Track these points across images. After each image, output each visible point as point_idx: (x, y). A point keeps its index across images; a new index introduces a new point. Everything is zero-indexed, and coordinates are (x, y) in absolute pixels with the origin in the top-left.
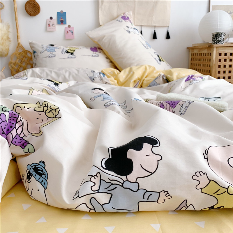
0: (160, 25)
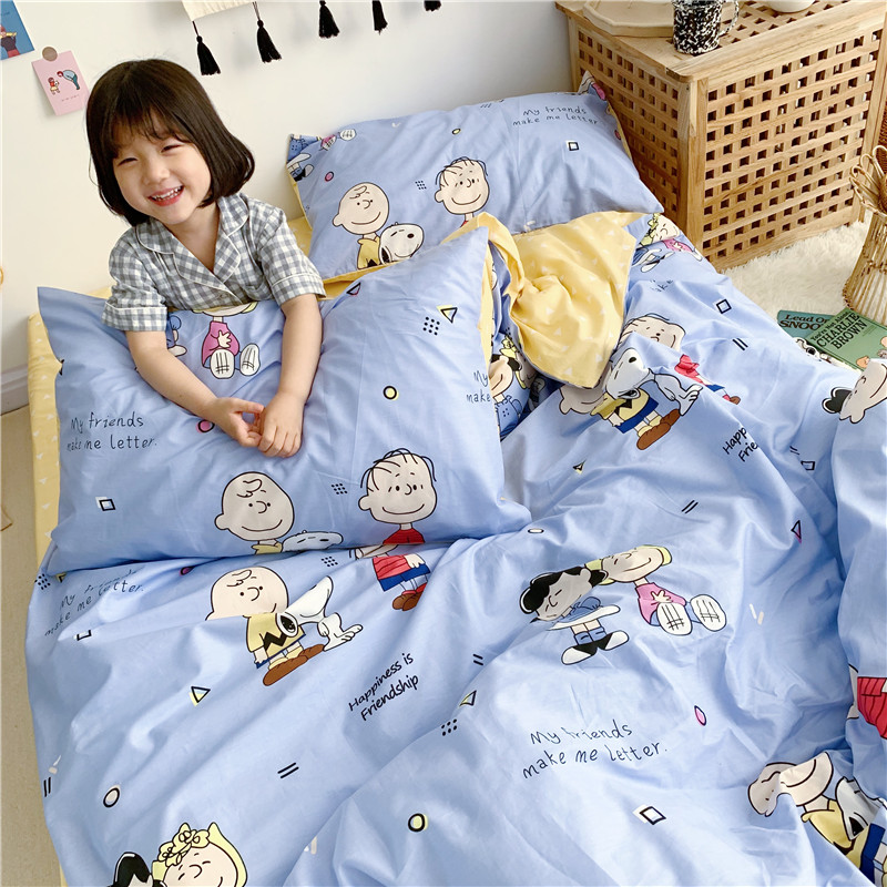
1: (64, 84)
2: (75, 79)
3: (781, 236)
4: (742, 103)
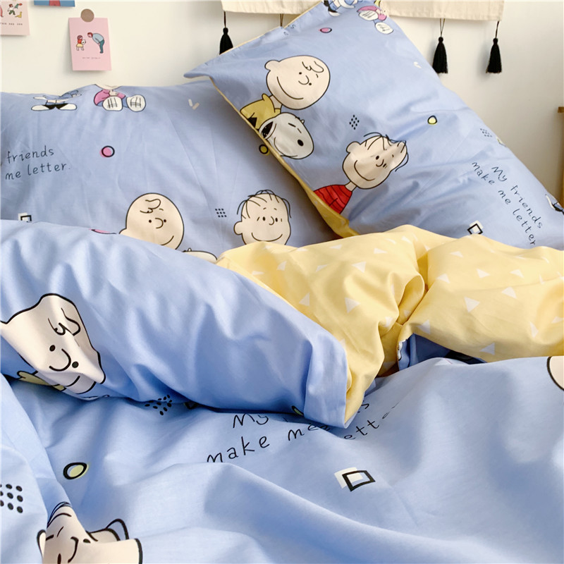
0: (463, 18)
1: (91, 45)
2: (101, 43)
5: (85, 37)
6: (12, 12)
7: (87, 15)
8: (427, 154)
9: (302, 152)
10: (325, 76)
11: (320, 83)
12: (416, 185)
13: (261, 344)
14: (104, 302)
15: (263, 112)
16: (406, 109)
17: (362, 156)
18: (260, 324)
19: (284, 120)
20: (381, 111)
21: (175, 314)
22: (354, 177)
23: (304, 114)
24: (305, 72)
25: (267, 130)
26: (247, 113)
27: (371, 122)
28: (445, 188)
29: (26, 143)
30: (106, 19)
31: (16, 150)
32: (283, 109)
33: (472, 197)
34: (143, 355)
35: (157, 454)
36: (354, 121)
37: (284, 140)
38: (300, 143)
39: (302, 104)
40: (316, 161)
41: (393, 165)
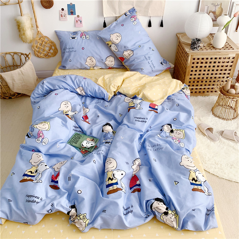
1: (79, 22)
2: (81, 22)
3: (206, 93)
4: (200, 63)
5: (78, 21)
6: (64, 16)
7: (78, 16)
8: (137, 54)
9: (116, 51)
10: (121, 37)
11: (119, 39)
12: (134, 59)
13: (100, 93)
14: (85, 88)
15: (110, 44)
16: (135, 44)
17: (126, 53)
18: (100, 91)
19: (113, 45)
20: (129, 45)
21: (92, 90)
22: (125, 56)
23: (117, 45)
24: (117, 37)
25: (110, 46)
26: (107, 43)
27: (128, 47)
28: (139, 61)
29: (69, 46)
30: (82, 17)
31: (68, 47)
32: (113, 43)
33: (143, 63)
34: (89, 93)
35: (91, 102)
36: (125, 47)
37: (113, 48)
38: (116, 49)
39: (116, 43)
40: (119, 53)
41: (131, 56)
